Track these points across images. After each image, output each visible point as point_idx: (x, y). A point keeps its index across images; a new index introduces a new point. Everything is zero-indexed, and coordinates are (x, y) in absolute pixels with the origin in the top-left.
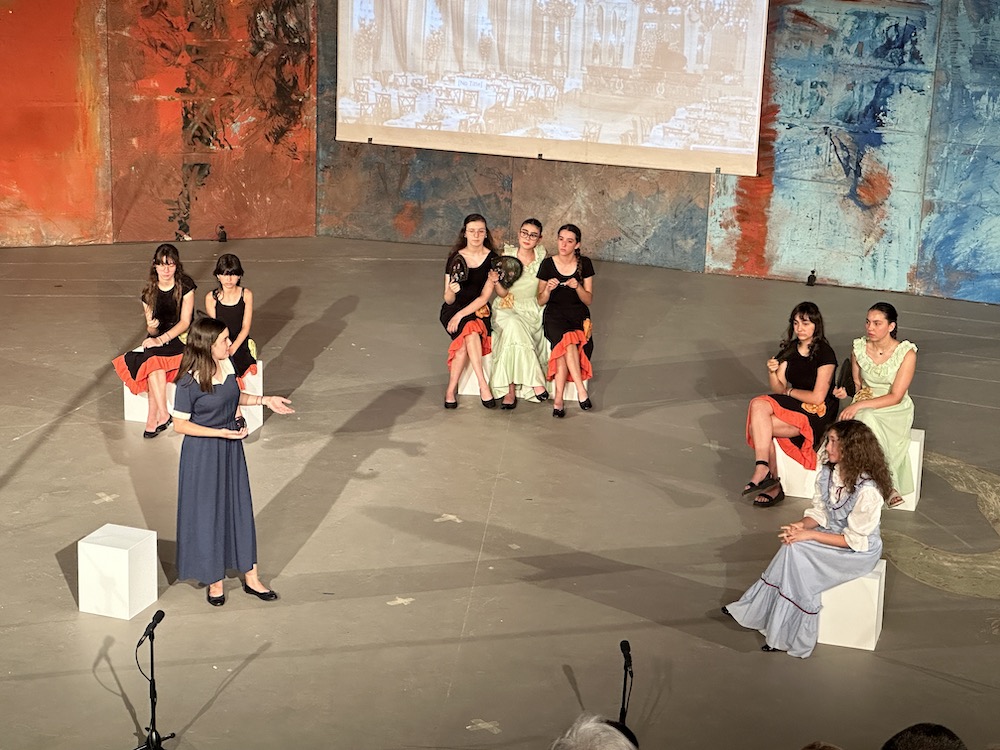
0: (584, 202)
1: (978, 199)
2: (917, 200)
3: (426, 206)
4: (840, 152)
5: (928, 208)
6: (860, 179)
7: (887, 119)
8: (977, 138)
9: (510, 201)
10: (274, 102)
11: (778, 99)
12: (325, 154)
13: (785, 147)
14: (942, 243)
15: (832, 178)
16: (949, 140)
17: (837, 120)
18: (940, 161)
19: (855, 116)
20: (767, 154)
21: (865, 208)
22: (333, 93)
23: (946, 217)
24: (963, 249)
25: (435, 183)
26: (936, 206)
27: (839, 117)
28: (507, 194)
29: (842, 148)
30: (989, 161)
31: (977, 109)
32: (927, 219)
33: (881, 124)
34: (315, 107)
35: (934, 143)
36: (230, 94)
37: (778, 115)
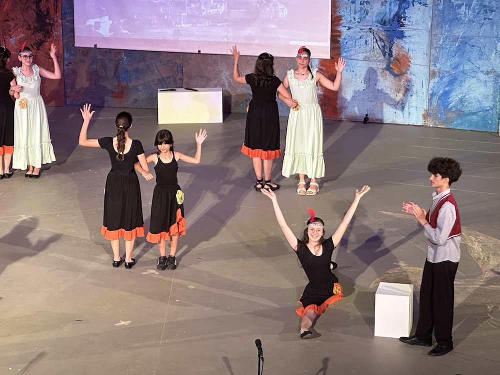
0: (227, 78)
1: (462, 68)
2: (426, 70)
3: (131, 85)
4: (379, 43)
5: (433, 74)
6: (392, 59)
7: (406, 22)
8: (460, 31)
9: (182, 80)
10: (36, 25)
11: (341, 12)
12: (68, 55)
13: (346, 41)
14: (442, 95)
15: (375, 59)
16: (443, 33)
17: (376, 24)
18: (439, 46)
19: (387, 21)
20: (336, 45)
21: (396, 76)
22: (71, 18)
23: (443, 79)
24: (454, 98)
25: (137, 70)
26: (437, 73)
27: (377, 22)
28: (180, 76)
29: (380, 41)
30: (467, 45)
31: (460, 14)
32: (432, 81)
33: (403, 25)
34: (61, 27)
35: (434, 35)
36: (8, 20)
37: (341, 22)
